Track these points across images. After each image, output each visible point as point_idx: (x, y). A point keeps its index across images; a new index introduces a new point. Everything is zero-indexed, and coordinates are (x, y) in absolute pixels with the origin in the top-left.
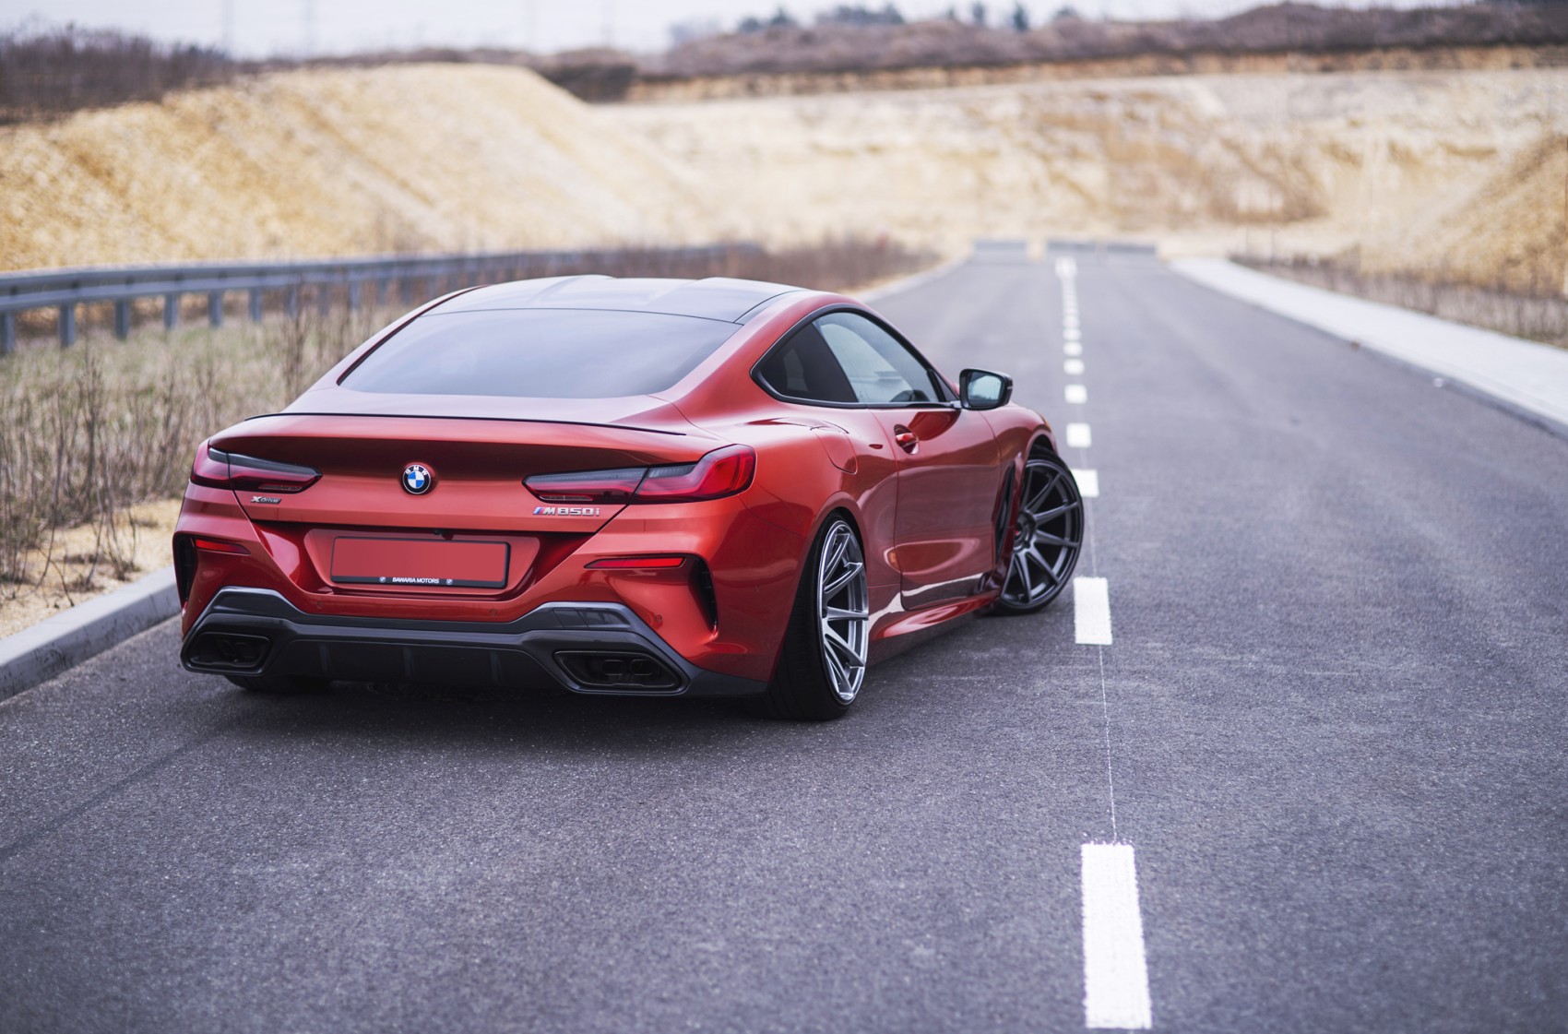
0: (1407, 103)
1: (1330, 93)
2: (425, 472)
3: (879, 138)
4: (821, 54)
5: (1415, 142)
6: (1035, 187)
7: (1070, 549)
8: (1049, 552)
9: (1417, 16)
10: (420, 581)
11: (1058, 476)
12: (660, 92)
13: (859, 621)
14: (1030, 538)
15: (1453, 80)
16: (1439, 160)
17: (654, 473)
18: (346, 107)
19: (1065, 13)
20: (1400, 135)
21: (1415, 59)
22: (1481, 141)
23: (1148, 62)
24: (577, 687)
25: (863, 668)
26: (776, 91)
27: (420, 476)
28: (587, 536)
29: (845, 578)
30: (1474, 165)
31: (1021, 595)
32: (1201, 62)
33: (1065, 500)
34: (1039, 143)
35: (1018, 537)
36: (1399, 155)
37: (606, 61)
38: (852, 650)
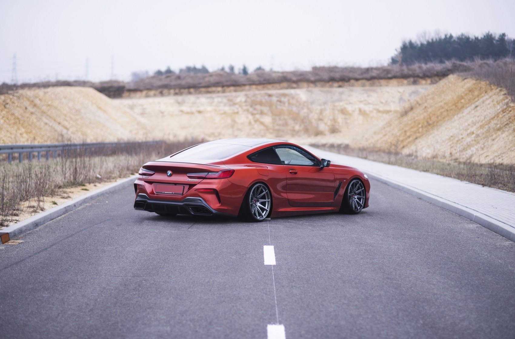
0: (365, 97)
1: (341, 94)
2: (170, 172)
3: (201, 108)
4: (183, 82)
5: (367, 108)
6: (250, 123)
9: (368, 70)
10: (169, 193)
12: (132, 94)
15: (379, 89)
16: (374, 114)
17: (210, 173)
18: (40, 100)
19: (259, 69)
20: (362, 106)
21: (367, 83)
22: (387, 108)
23: (285, 84)
24: (193, 213)
26: (169, 94)
27: (169, 173)
28: (196, 185)
30: (385, 115)
32: (301, 84)
34: (251, 110)
36: (362, 112)
37: (116, 85)
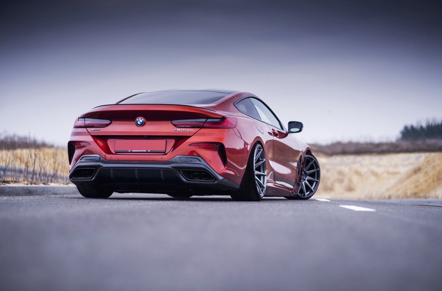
2: (143, 120)
7: (317, 182)
8: (311, 182)
10: (140, 151)
11: (313, 161)
13: (264, 176)
14: (306, 178)
16: (385, 175)
20: (374, 168)
22: (396, 170)
24: (185, 180)
25: (265, 189)
27: (141, 121)
28: (189, 137)
29: (261, 163)
30: (394, 176)
31: (303, 194)
33: (315, 168)
35: (302, 178)
36: (374, 174)
38: (262, 183)
